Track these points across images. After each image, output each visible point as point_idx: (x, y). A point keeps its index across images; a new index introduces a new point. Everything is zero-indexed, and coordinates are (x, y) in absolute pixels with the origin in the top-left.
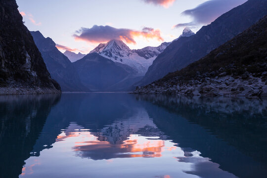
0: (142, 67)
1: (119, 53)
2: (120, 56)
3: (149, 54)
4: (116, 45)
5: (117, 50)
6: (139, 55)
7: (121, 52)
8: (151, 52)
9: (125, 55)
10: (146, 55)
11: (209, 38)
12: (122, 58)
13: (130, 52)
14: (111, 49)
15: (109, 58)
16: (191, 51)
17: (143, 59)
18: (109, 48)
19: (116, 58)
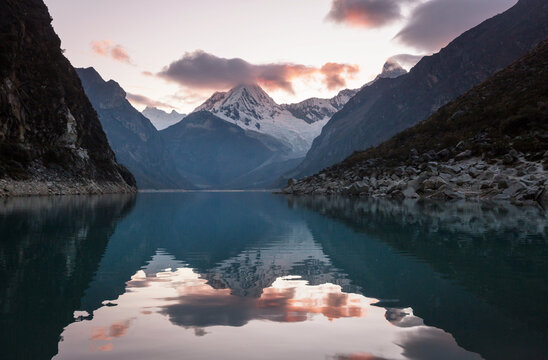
0: (300, 139)
1: (253, 111)
2: (256, 116)
3: (315, 113)
4: (247, 95)
5: (250, 106)
6: (294, 115)
7: (257, 109)
8: (318, 108)
9: (266, 115)
10: (309, 116)
11: (435, 80)
12: (259, 121)
13: (276, 109)
14: (238, 104)
15: (233, 122)
16: (400, 107)
17: (302, 122)
18: (233, 102)
19: (247, 121)
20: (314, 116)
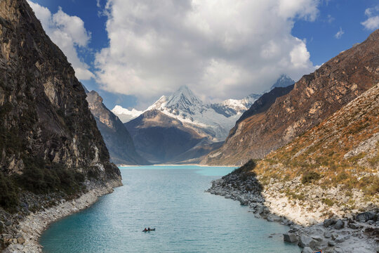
0: (221, 128)
1: (188, 109)
2: (190, 113)
3: (231, 109)
4: (184, 98)
5: (186, 106)
6: (216, 111)
7: (191, 108)
8: (233, 106)
9: (197, 112)
10: (226, 112)
11: (312, 92)
12: (193, 116)
13: (204, 107)
14: (178, 104)
15: (175, 117)
17: (222, 116)
18: (174, 103)
19: (184, 116)
20: (231, 112)
